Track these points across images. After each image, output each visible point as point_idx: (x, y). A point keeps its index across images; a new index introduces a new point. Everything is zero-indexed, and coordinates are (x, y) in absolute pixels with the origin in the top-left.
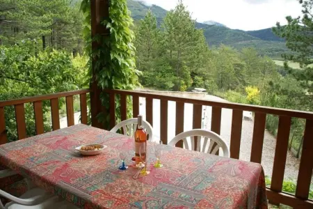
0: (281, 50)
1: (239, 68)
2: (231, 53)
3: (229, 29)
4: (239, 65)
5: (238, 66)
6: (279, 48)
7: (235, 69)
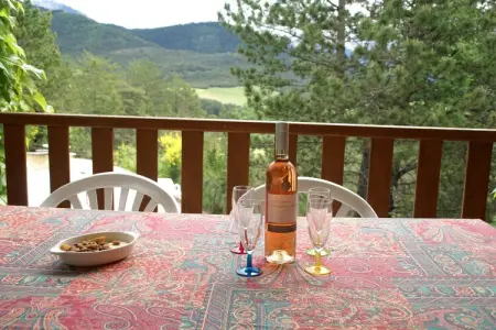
0: (199, 68)
1: (130, 101)
2: (108, 70)
3: (93, 22)
4: (131, 95)
5: (128, 98)
6: (195, 64)
7: (125, 103)
